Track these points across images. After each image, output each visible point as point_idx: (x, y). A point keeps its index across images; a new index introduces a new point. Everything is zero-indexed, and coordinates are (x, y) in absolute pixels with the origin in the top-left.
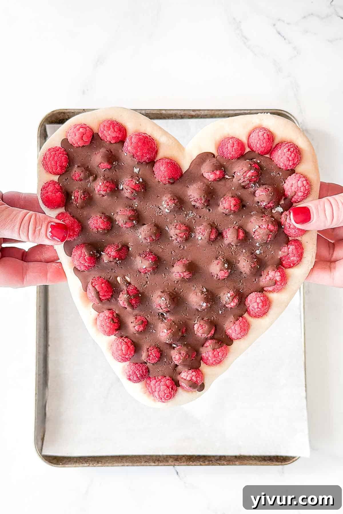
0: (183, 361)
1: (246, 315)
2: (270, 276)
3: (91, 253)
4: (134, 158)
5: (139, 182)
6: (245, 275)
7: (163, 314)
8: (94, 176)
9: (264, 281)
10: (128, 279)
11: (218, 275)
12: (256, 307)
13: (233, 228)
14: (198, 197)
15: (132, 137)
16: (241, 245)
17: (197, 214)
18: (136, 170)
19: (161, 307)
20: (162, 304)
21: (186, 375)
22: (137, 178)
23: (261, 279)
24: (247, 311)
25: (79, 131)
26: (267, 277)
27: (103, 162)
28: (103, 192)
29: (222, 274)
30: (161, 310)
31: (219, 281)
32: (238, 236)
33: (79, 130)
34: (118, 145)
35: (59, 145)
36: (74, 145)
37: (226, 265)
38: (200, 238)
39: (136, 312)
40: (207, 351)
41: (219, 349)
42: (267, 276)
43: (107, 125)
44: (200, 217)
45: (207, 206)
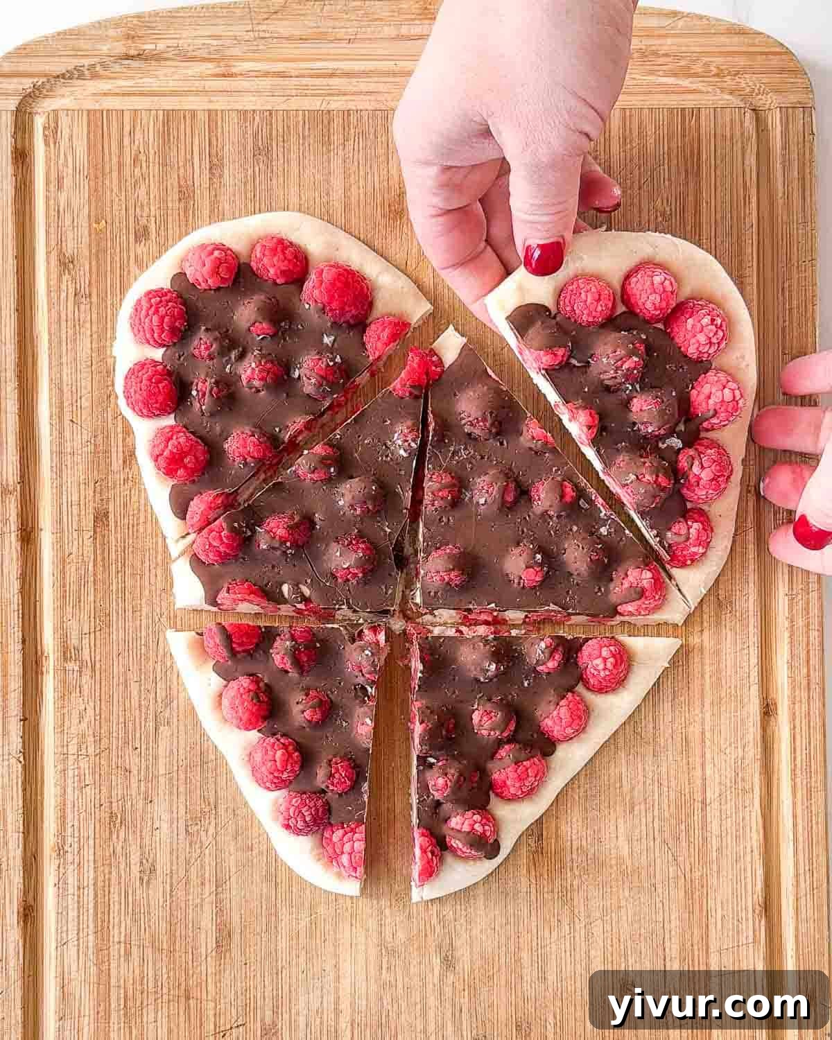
0: (453, 792)
1: (580, 688)
2: (631, 578)
3: (236, 525)
4: (324, 313)
5: (335, 363)
6: (577, 580)
7: (366, 689)
8: (241, 349)
9: (618, 589)
10: (306, 591)
11: (521, 578)
12: (601, 667)
13: (553, 479)
14: (479, 414)
15: (322, 271)
16: (568, 516)
17: (475, 451)
18: (327, 340)
19: (361, 671)
20: (364, 663)
21: (460, 822)
22: (331, 356)
23: (612, 586)
24: (582, 679)
25: (212, 257)
26: (624, 581)
27: (260, 320)
28: (258, 382)
29: (531, 577)
30: (362, 679)
31: (524, 591)
32: (562, 496)
33: (212, 253)
34: (292, 288)
35: (166, 285)
36: (200, 285)
37: (539, 556)
38: (482, 501)
39: (308, 680)
40: (503, 769)
41: (528, 762)
42: (623, 579)
43: (270, 245)
44: (482, 458)
45: (498, 434)
